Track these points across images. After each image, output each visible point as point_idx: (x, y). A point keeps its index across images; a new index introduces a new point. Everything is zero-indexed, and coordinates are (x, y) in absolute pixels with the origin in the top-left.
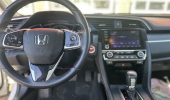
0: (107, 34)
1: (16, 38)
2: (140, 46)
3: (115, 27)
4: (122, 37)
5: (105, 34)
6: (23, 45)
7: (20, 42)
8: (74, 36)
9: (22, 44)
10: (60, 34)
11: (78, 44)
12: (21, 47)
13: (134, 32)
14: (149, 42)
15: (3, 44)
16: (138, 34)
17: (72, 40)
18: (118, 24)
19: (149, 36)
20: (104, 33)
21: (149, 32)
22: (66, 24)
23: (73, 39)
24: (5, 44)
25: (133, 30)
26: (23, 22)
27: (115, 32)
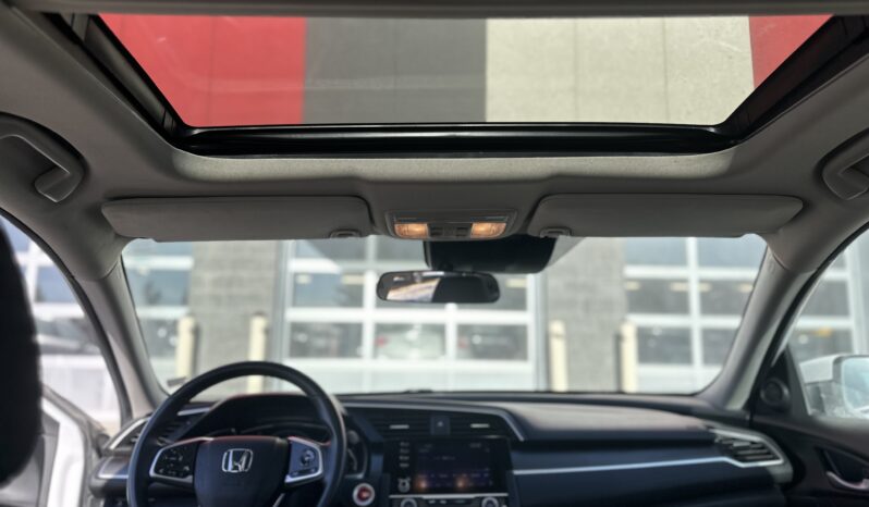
0: (406, 451)
1: (180, 459)
2: (491, 483)
3: (433, 432)
4: (445, 458)
5: (402, 451)
6: (193, 474)
7: (187, 468)
8: (309, 452)
9: (192, 472)
10: (280, 447)
11: (316, 470)
12: (189, 479)
13: (478, 445)
14: (517, 472)
15: (152, 473)
16: (488, 450)
17: (304, 462)
18: (440, 424)
19: (515, 456)
20: (400, 447)
21: (518, 446)
22: (306, 425)
23: (307, 459)
24: (156, 471)
25: (477, 441)
26: (188, 423)
27: (429, 446)
